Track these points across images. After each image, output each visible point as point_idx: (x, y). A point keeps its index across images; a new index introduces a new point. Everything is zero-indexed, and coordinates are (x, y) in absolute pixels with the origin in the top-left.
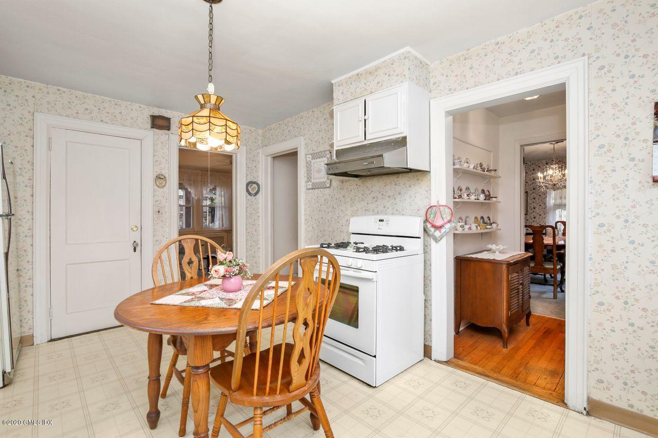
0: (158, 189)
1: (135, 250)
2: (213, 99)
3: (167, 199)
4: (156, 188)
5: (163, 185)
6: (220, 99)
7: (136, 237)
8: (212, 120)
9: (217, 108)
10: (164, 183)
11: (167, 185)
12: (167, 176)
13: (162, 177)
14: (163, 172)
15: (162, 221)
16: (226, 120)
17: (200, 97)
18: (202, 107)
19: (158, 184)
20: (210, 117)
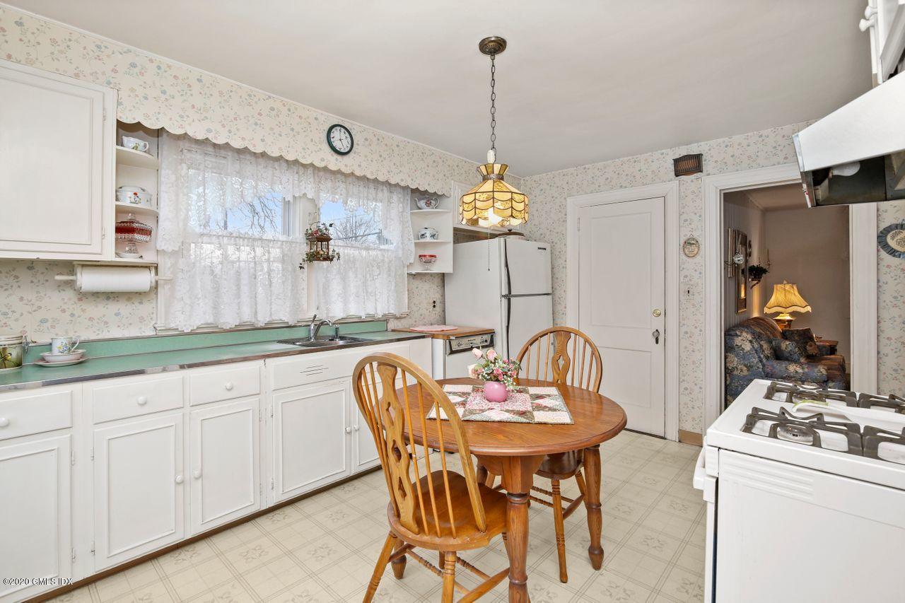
0: (686, 258)
1: (657, 342)
2: (497, 168)
3: (700, 273)
4: (684, 257)
5: (695, 252)
6: (504, 167)
7: (658, 324)
8: (496, 195)
9: (500, 177)
10: (697, 250)
11: (702, 252)
12: (700, 240)
13: (693, 242)
14: (696, 235)
15: (694, 305)
16: (512, 193)
17: (483, 168)
18: (485, 179)
19: (687, 253)
20: (493, 191)
